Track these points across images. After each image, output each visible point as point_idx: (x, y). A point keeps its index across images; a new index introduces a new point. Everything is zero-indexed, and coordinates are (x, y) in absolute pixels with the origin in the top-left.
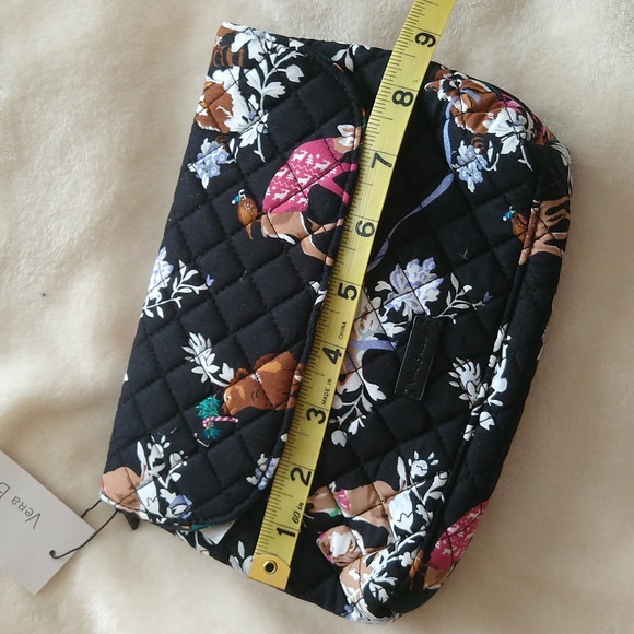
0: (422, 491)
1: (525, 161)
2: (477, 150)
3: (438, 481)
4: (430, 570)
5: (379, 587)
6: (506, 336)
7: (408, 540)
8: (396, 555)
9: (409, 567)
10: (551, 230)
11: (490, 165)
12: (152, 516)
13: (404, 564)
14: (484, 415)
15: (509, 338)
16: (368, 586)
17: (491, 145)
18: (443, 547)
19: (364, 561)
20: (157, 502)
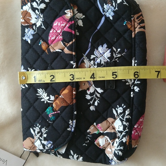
0: (123, 117)
1: (125, 3)
2: (110, 5)
3: (127, 112)
4: (133, 141)
5: (118, 151)
6: (135, 61)
7: (123, 134)
8: (121, 139)
9: (126, 142)
10: (139, 24)
11: (115, 8)
12: (41, 150)
13: (124, 141)
14: (135, 87)
15: (136, 61)
16: (115, 152)
17: (113, 2)
18: (135, 133)
19: (111, 144)
20: (41, 145)
